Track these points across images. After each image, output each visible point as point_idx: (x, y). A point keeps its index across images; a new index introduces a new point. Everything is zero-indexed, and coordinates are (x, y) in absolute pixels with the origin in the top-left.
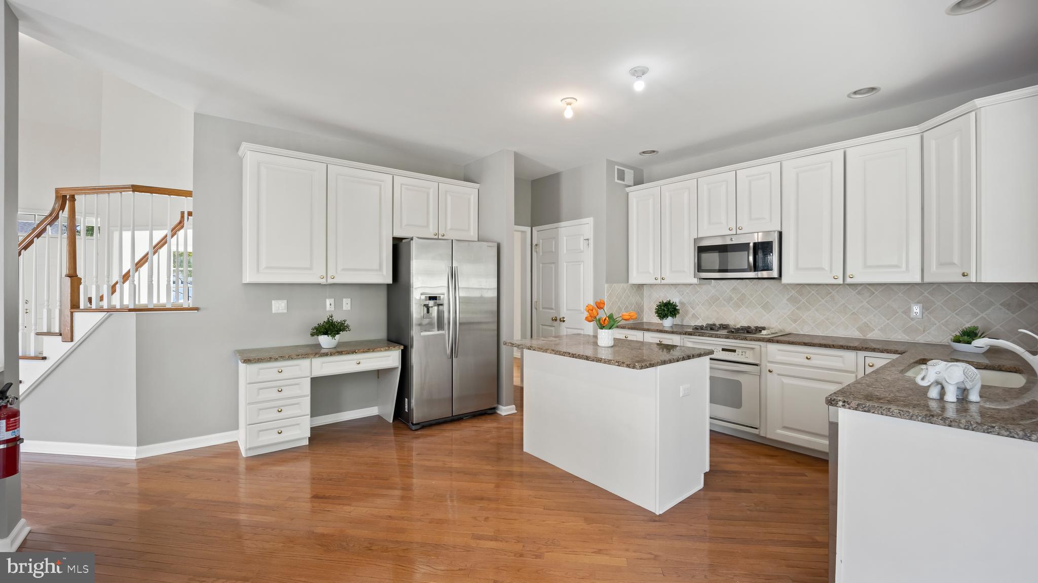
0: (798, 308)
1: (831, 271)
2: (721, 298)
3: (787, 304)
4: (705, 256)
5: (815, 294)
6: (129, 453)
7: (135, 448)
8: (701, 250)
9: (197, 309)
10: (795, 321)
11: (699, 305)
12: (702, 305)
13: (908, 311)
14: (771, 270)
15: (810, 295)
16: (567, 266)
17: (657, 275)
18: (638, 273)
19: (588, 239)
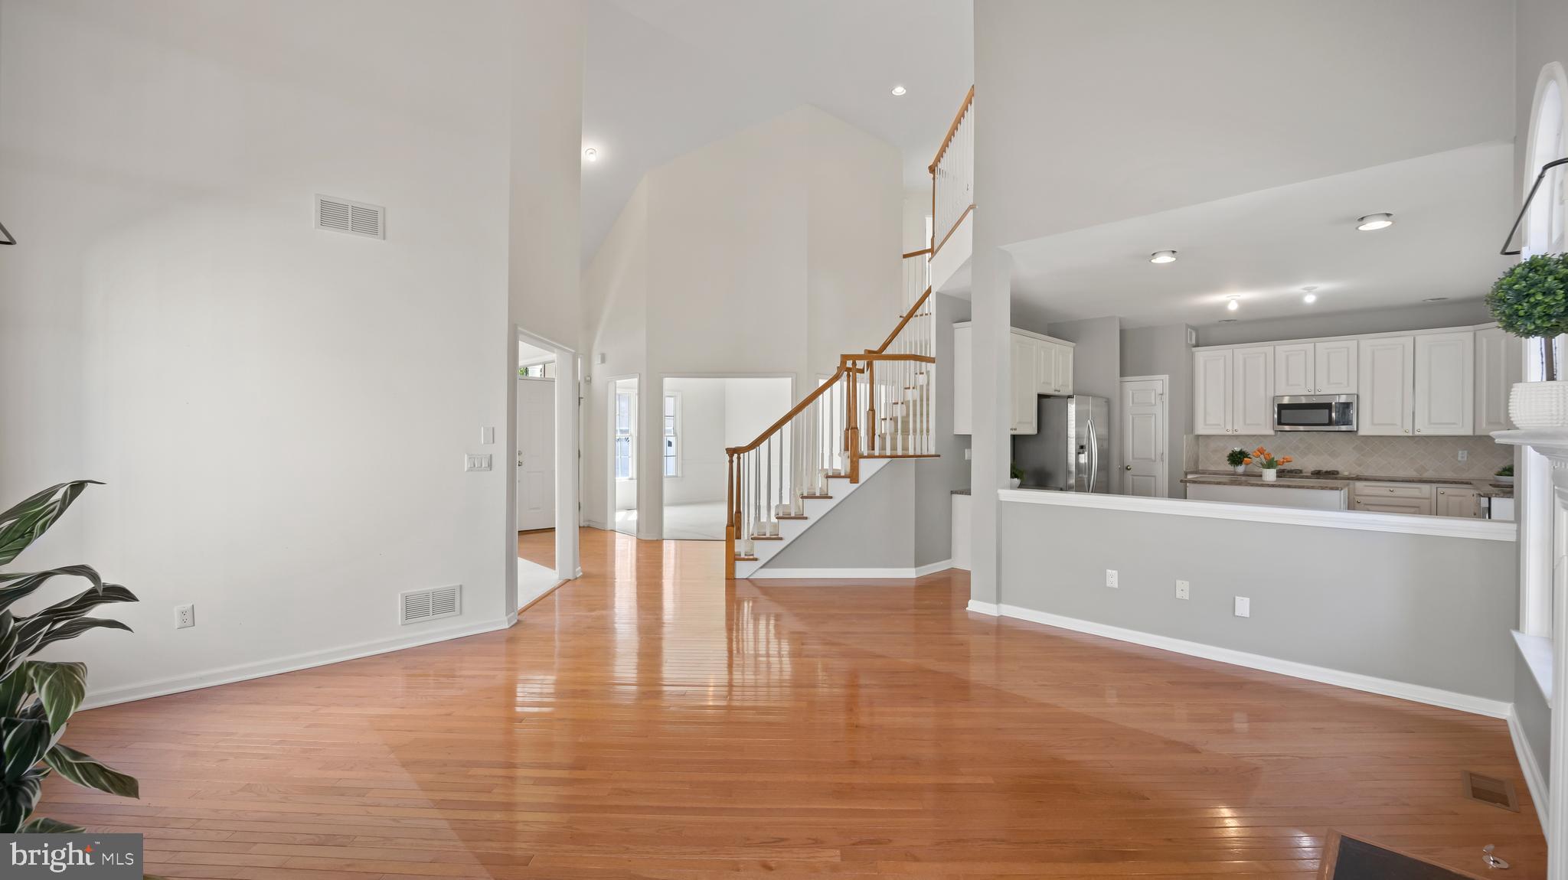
0: (1362, 455)
1: (1402, 427)
3: (1353, 452)
4: (1283, 412)
6: (910, 573)
7: (914, 569)
8: (1282, 407)
9: (939, 456)
10: (1360, 465)
13: (1455, 456)
14: (1351, 425)
16: (1133, 418)
17: (1229, 427)
18: (1206, 425)
19: (1162, 394)
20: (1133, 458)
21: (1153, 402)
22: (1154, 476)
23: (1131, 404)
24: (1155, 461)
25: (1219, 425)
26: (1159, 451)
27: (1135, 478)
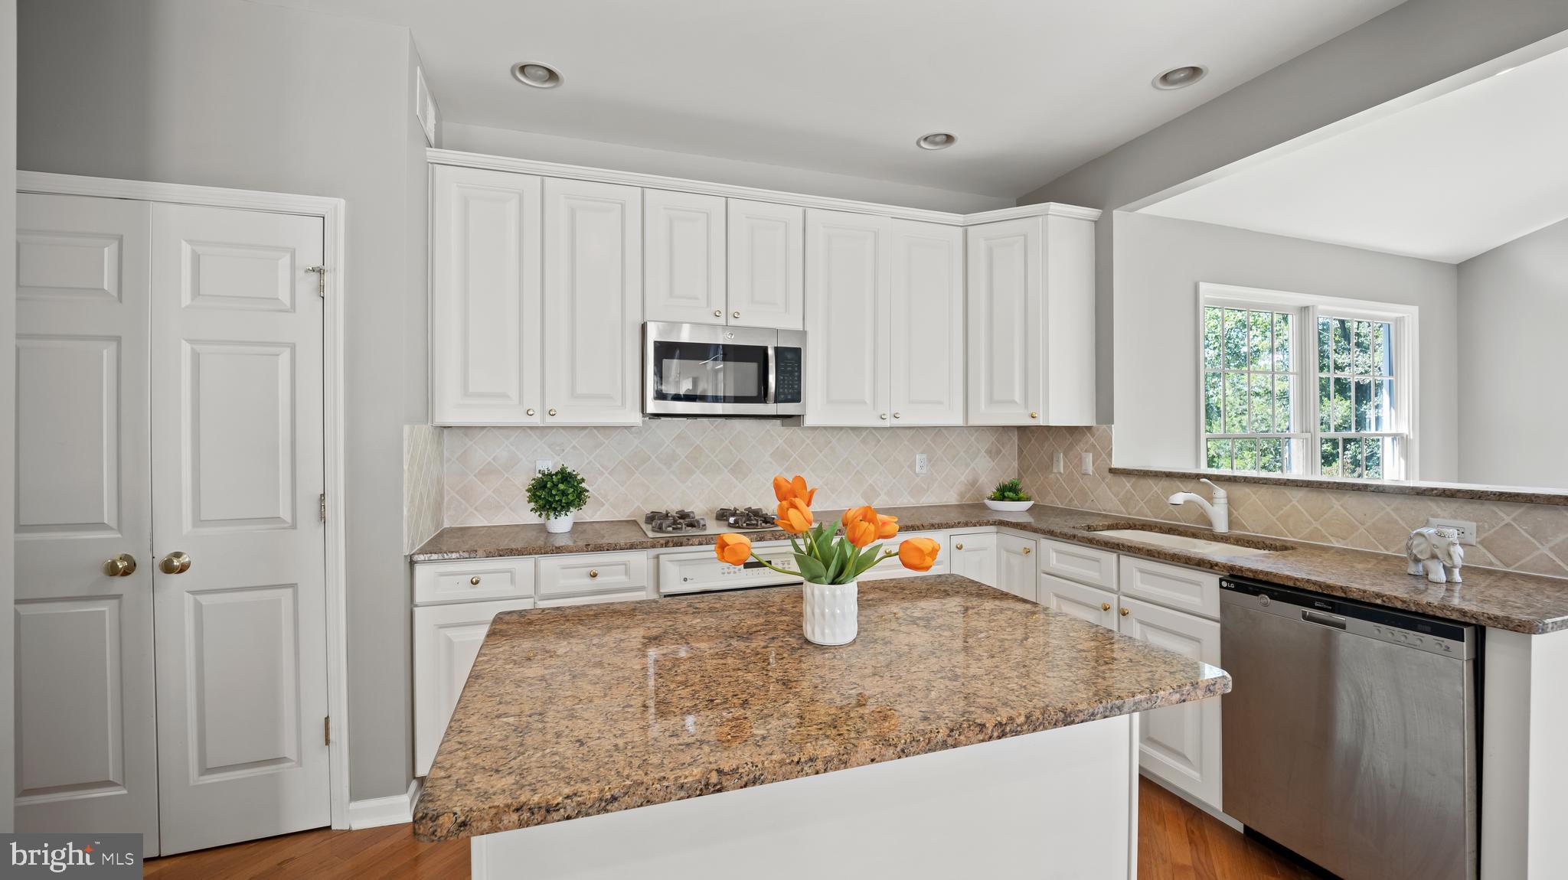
2: (653, 458)
3: (771, 463)
5: (811, 444)
11: (602, 473)
12: (610, 473)
14: (798, 401)
15: (805, 445)
16: (196, 357)
17: (533, 402)
18: (466, 392)
19: (320, 272)
20: (198, 521)
21: (284, 296)
22: (293, 586)
23: (186, 299)
24: (294, 526)
25: (504, 396)
26: (311, 488)
27: (204, 599)
